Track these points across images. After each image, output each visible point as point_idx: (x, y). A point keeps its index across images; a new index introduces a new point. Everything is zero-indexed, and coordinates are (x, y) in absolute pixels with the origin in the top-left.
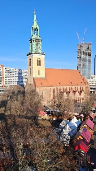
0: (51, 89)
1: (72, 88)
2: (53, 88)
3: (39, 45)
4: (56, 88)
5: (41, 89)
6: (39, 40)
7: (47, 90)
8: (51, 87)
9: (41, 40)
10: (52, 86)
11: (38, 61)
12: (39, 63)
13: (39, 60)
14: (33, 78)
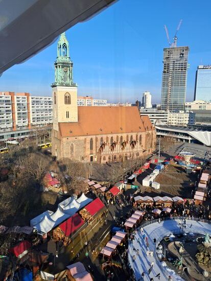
0: (86, 139)
1: (122, 137)
2: (89, 138)
3: (68, 71)
4: (94, 137)
5: (69, 140)
6: (68, 64)
7: (79, 141)
8: (85, 137)
9: (72, 64)
10: (87, 135)
11: (66, 97)
12: (68, 100)
13: (67, 95)
14: (59, 123)
